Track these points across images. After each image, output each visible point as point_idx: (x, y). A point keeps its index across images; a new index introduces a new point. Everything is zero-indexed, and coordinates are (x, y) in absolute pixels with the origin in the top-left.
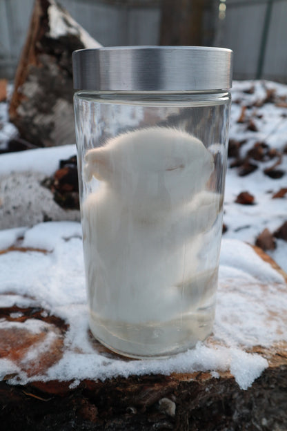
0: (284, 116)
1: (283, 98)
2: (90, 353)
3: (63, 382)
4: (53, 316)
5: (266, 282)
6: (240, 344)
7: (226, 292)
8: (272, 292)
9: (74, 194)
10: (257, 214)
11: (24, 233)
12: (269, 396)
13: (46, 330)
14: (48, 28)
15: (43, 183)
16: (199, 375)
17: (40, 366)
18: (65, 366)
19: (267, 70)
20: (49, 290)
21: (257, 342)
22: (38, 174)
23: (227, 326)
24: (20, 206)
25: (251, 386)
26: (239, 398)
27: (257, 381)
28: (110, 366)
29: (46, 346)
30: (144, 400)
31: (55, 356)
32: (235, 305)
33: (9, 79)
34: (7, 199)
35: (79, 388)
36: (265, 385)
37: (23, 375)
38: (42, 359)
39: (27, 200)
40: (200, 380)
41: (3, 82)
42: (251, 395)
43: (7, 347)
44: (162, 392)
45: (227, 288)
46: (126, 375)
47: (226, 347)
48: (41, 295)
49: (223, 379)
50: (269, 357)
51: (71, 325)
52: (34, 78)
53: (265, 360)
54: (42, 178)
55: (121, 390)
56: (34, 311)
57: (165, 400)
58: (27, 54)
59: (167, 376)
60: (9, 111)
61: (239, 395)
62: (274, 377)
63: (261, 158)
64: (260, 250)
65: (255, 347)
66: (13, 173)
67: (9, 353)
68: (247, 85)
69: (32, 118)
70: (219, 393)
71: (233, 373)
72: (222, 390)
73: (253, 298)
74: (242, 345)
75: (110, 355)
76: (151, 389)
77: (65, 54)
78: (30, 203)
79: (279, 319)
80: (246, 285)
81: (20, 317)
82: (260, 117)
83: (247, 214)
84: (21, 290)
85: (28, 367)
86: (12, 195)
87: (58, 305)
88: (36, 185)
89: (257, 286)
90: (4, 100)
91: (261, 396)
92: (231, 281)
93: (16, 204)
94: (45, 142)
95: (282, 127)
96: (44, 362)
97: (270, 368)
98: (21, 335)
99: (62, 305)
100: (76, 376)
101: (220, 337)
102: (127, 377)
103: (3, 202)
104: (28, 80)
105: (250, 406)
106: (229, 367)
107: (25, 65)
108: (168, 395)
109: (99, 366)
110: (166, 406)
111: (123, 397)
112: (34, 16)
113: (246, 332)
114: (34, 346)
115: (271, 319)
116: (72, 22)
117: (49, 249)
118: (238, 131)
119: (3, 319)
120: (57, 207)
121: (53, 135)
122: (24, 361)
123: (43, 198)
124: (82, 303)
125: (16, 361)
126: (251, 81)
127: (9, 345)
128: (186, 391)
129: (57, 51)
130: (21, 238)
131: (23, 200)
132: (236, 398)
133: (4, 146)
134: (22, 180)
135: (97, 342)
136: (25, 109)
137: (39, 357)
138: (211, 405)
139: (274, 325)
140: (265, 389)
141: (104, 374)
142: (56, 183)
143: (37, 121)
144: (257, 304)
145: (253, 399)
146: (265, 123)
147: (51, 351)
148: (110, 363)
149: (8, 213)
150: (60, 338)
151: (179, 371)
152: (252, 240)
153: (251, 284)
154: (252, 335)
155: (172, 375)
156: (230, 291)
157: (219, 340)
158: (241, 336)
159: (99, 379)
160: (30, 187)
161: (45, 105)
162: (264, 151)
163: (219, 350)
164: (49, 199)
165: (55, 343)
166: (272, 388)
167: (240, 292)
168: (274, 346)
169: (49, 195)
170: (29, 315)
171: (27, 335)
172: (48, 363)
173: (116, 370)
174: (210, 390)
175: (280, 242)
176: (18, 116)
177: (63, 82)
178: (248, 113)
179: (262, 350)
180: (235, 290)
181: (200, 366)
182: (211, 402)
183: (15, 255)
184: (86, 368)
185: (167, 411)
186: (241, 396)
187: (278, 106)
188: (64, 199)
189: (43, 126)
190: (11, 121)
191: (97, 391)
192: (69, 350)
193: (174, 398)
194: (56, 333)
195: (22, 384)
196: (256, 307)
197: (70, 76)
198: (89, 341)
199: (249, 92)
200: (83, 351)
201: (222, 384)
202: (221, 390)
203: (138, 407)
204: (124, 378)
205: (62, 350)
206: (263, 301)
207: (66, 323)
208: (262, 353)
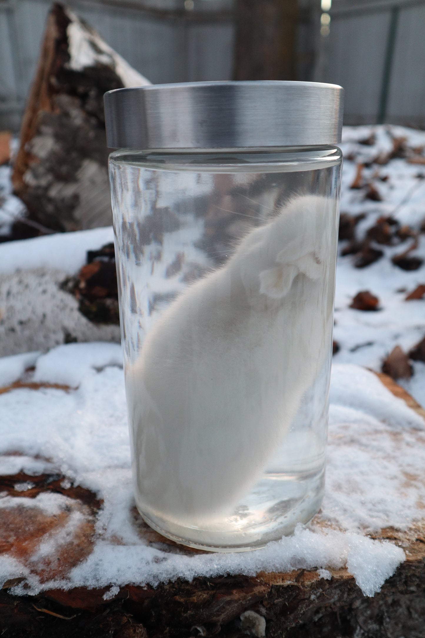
0: (420, 177)
1: (418, 151)
2: (134, 544)
3: (94, 589)
4: (79, 487)
5: (399, 429)
6: (362, 525)
7: (339, 445)
8: (408, 444)
9: (109, 302)
10: (383, 325)
11: (35, 361)
12: (408, 602)
13: (68, 509)
14: (67, 57)
15: (63, 286)
16: (301, 574)
17: (59, 565)
18: (97, 565)
19: (393, 108)
20: (72, 447)
21: (388, 521)
22: (57, 272)
23: (342, 498)
24: (29, 320)
25: (379, 591)
26: (362, 607)
27: (390, 582)
28: (165, 563)
29: (68, 535)
30: (219, 615)
31: (82, 550)
32: (353, 465)
33: (13, 131)
34: (11, 309)
35: (118, 598)
36: (401, 588)
37: (34, 581)
38: (62, 555)
39: (40, 311)
40: (303, 582)
41: (4, 136)
42: (381, 602)
43: (10, 536)
44: (244, 603)
45: (340, 438)
46: (189, 576)
47: (340, 530)
48: (61, 455)
49: (337, 580)
50: (407, 544)
51: (105, 501)
52: (47, 130)
53: (401, 550)
54: (62, 278)
55: (182, 600)
56: (51, 479)
57: (249, 613)
58: (37, 95)
59: (252, 578)
60: (13, 178)
61: (362, 603)
62: (414, 575)
63: (387, 240)
64: (388, 379)
65: (384, 530)
66: (18, 271)
67: (12, 545)
68: (364, 132)
69: (47, 188)
70: (332, 600)
71: (351, 571)
72: (336, 597)
73: (380, 454)
74: (365, 527)
75: (165, 546)
76: (228, 598)
77: (93, 93)
78: (44, 316)
79: (420, 484)
80: (369, 433)
81: (29, 490)
82: (384, 179)
83: (368, 325)
84: (31, 448)
85: (40, 567)
86: (18, 305)
87: (87, 470)
88: (53, 288)
89: (385, 435)
90: (6, 163)
91: (396, 603)
92: (346, 428)
93: (24, 318)
94: (67, 224)
95: (417, 193)
96: (65, 559)
97: (408, 561)
98: (30, 517)
99: (93, 470)
100: (114, 581)
101: (332, 515)
102: (191, 581)
103: (4, 315)
104: (39, 133)
105: (379, 619)
106: (345, 562)
107: (34, 110)
108: (254, 606)
109: (148, 563)
110: (252, 624)
111: (185, 612)
112: (46, 39)
113: (370, 506)
114: (50, 535)
115: (407, 485)
116: (103, 46)
117: (74, 385)
118: (352, 201)
119: (4, 493)
120: (84, 320)
121: (78, 214)
122: (34, 558)
123: (63, 308)
124: (122, 466)
125: (22, 559)
126: (370, 127)
127: (12, 533)
128: (280, 600)
129: (81, 89)
130: (31, 369)
131: (34, 312)
132: (357, 608)
133: (5, 231)
134: (32, 281)
135: (145, 525)
136: (36, 176)
137: (57, 551)
138: (320, 619)
139: (413, 495)
140: (402, 592)
141: (155, 577)
142: (83, 285)
143: (53, 193)
144: (386, 463)
145: (384, 608)
146: (392, 188)
147: (76, 542)
148: (165, 559)
149: (13, 330)
150: (89, 521)
151: (270, 569)
152: (376, 365)
153: (377, 431)
154: (378, 511)
155: (260, 575)
156: (345, 443)
157: (329, 520)
158: (362, 513)
159: (148, 584)
160: (44, 292)
161: (64, 169)
162: (392, 230)
163: (330, 536)
164: (72, 310)
165: (82, 528)
166: (412, 592)
167: (361, 444)
168: (414, 527)
169: (72, 302)
170: (43, 486)
171: (40, 518)
172: (71, 560)
173: (174, 569)
174: (318, 598)
175: (418, 366)
176: (26, 186)
177: (91, 134)
178: (367, 173)
179: (396, 535)
180: (352, 441)
181: (301, 561)
182: (320, 615)
183: (22, 394)
184: (129, 568)
185: (254, 631)
186: (365, 604)
187: (410, 162)
188: (94, 309)
189: (63, 200)
190: (16, 193)
191: (146, 602)
192: (103, 539)
193: (263, 610)
194: (84, 514)
195: (31, 593)
196: (386, 468)
197: (101, 125)
198: (133, 524)
199: (367, 142)
200: (124, 541)
201: (336, 588)
202: (334, 597)
203: (209, 626)
204: (186, 582)
205: (93, 539)
206: (394, 458)
207: (99, 497)
208: (395, 539)
